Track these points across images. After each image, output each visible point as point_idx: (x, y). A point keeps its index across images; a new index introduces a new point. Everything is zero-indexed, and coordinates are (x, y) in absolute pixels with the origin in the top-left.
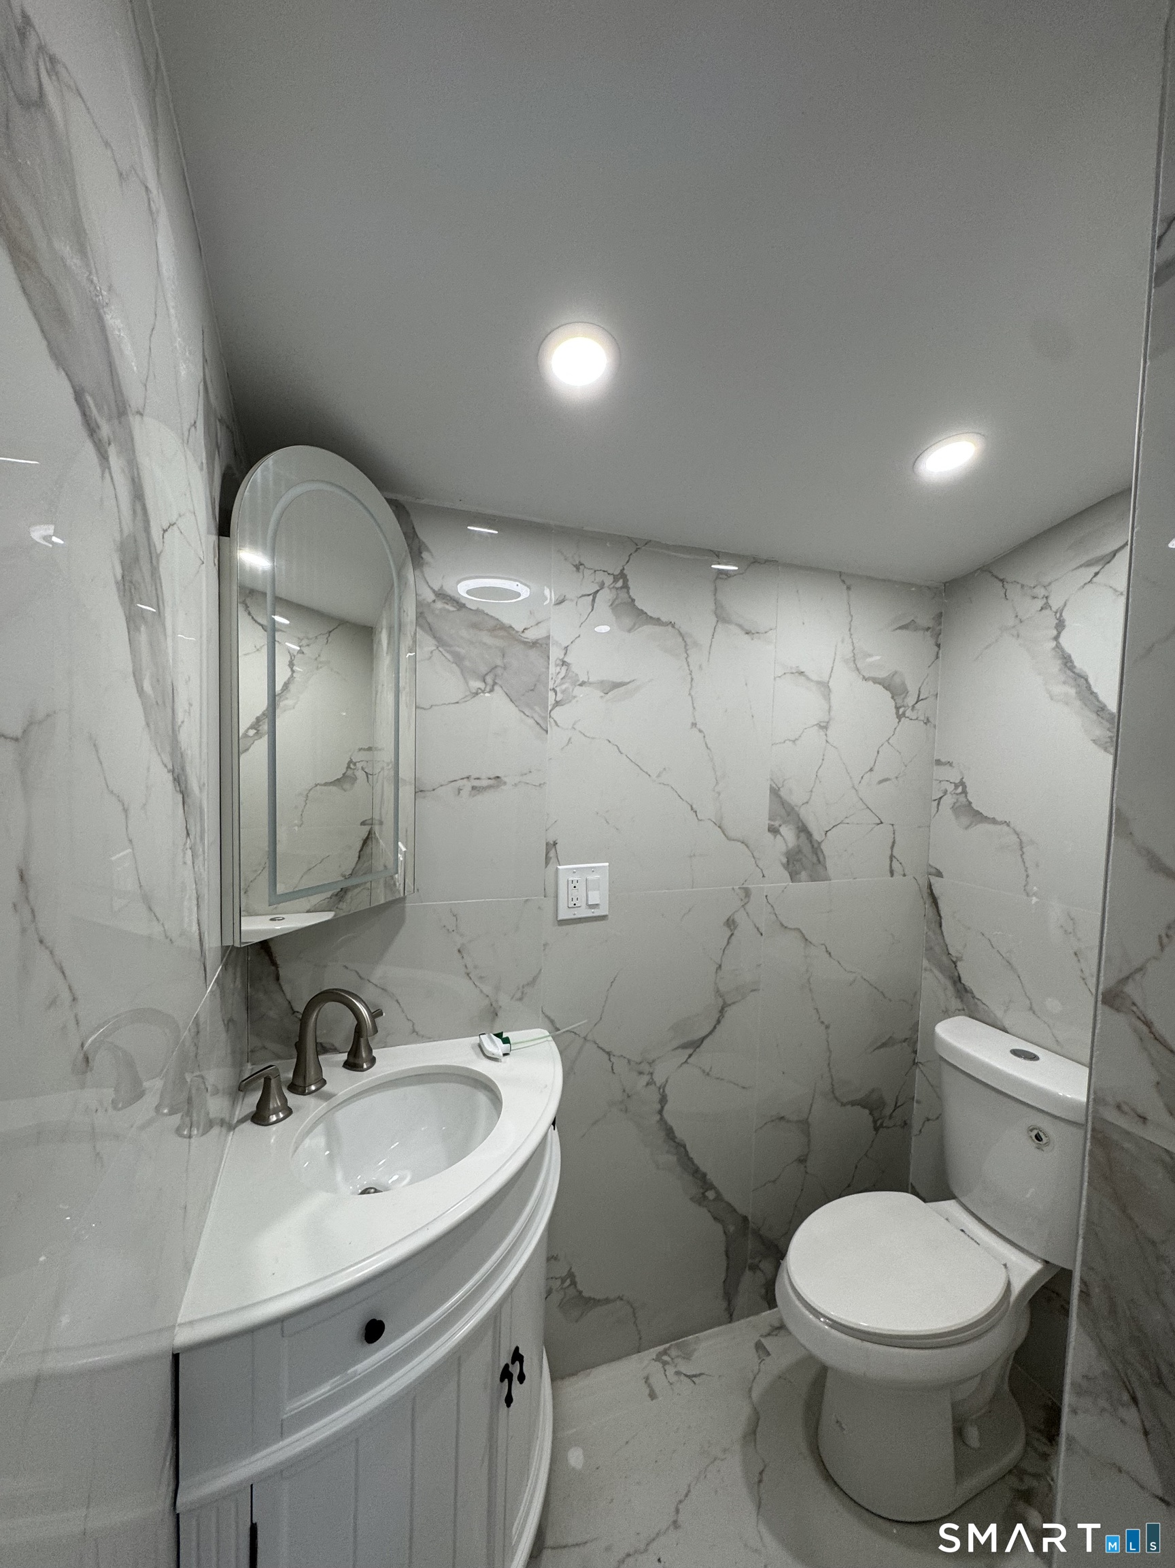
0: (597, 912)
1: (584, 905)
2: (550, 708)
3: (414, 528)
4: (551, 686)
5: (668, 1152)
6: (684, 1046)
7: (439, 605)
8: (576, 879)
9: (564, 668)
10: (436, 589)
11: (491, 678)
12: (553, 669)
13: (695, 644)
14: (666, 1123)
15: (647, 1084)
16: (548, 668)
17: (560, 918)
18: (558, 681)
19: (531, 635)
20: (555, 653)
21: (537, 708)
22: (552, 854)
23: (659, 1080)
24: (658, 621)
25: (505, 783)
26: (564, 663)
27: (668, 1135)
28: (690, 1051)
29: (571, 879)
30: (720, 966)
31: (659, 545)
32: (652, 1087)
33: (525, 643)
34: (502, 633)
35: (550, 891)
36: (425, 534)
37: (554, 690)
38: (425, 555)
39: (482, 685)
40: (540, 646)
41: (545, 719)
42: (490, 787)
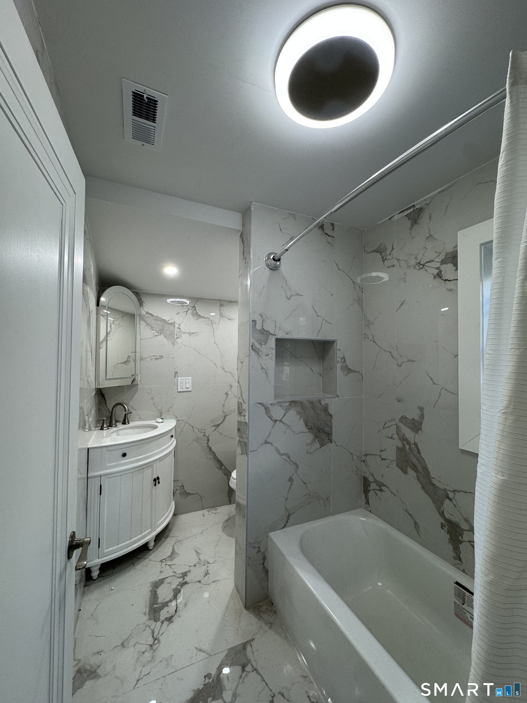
0: (188, 390)
1: (185, 388)
2: (175, 339)
3: (141, 298)
4: (175, 334)
5: (210, 454)
6: (214, 426)
7: (147, 315)
8: (182, 381)
9: (179, 329)
10: (146, 311)
11: (161, 332)
12: (176, 330)
13: (215, 323)
14: (209, 446)
15: (204, 436)
16: (175, 329)
17: (179, 391)
18: (178, 333)
19: (170, 322)
20: (176, 326)
21: (172, 339)
22: (176, 375)
23: (207, 435)
24: (204, 317)
25: (164, 357)
26: (179, 328)
27: (210, 450)
28: (216, 427)
29: (181, 381)
30: (224, 405)
31: (204, 299)
32: (205, 436)
33: (169, 323)
34: (163, 321)
35: (176, 384)
36: (144, 299)
37: (176, 335)
38: (143, 304)
39: (158, 334)
40: (173, 324)
41: (174, 342)
42: (160, 358)
